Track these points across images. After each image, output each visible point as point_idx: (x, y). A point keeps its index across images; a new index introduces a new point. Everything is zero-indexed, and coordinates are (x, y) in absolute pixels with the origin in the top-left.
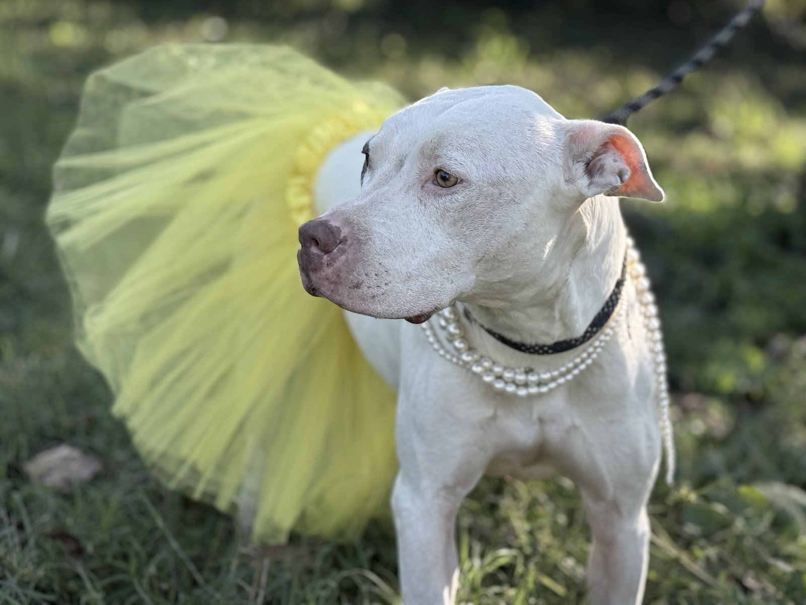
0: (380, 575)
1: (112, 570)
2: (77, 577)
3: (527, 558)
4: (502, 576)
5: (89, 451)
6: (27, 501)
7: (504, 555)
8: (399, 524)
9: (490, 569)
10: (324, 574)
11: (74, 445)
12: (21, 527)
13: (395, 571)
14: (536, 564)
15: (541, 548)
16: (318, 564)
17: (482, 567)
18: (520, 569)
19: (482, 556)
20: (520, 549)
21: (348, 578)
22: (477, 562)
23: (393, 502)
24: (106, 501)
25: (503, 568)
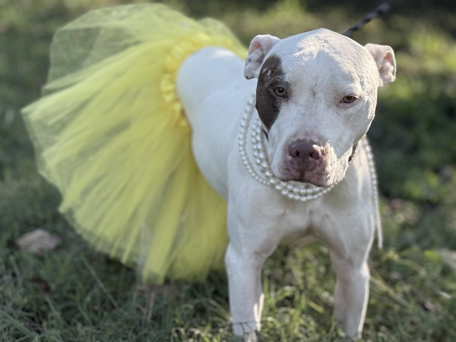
0: (218, 302)
1: (66, 299)
2: (46, 303)
3: (301, 292)
4: (287, 302)
5: (53, 232)
6: (18, 261)
7: (288, 290)
8: (229, 272)
9: (280, 298)
10: (186, 301)
11: (45, 229)
12: (14, 275)
13: (227, 300)
14: (306, 295)
15: (310, 286)
16: (183, 295)
17: (276, 297)
18: (297, 297)
19: (276, 290)
20: (298, 287)
21: (200, 304)
22: (273, 294)
23: (226, 260)
24: (63, 261)
25: (288, 298)
